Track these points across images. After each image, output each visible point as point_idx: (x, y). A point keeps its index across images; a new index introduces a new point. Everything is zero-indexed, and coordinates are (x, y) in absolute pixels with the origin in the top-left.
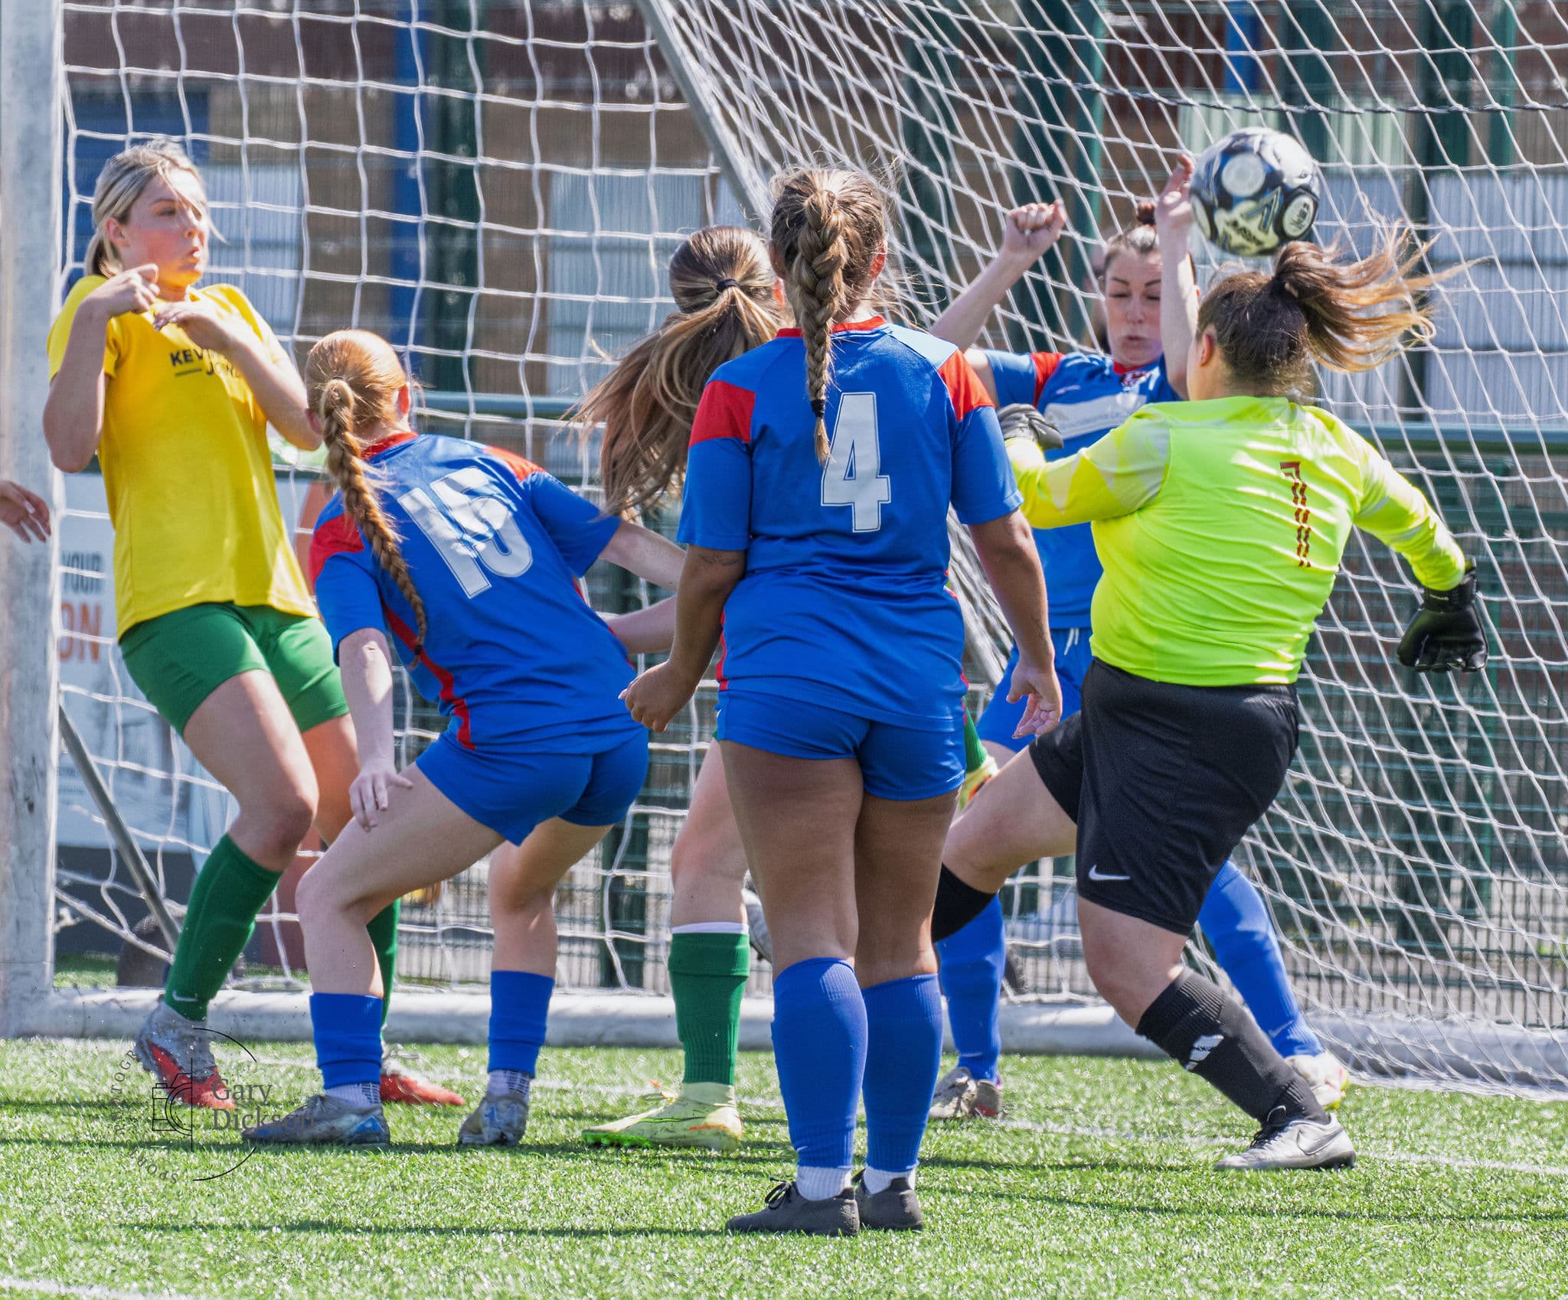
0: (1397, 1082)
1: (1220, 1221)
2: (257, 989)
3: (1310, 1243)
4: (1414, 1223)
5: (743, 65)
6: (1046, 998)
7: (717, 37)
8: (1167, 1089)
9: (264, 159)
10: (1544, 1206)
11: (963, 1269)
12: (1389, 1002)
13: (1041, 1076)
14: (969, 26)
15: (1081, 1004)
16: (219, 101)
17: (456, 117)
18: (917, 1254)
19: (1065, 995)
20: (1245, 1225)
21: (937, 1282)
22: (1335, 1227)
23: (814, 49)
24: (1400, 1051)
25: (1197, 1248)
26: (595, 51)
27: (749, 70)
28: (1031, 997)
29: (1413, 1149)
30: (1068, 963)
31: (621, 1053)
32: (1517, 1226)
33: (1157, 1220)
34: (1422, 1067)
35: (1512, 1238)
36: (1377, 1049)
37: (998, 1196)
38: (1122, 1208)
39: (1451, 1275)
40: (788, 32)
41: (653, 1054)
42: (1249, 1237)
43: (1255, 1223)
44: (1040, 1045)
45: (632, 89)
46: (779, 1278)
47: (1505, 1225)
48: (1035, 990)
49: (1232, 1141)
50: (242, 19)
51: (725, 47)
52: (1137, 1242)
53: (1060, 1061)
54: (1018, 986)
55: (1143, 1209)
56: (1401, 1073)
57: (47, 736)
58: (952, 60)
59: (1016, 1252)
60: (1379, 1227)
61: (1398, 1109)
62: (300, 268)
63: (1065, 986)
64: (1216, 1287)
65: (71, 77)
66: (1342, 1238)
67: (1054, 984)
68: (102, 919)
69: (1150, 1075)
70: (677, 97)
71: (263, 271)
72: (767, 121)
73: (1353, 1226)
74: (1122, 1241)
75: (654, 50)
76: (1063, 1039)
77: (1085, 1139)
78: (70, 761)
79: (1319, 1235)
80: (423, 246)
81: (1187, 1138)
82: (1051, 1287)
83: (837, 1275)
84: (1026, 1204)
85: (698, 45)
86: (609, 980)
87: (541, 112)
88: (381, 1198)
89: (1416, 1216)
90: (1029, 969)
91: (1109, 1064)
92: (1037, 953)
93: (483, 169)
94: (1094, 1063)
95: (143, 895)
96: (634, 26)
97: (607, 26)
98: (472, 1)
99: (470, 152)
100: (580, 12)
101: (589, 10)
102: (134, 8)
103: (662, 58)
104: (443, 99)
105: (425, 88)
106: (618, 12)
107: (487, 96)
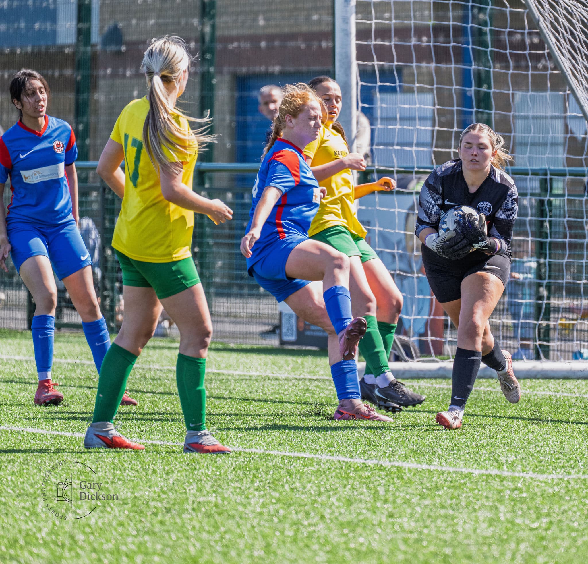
2: (424, 361)
5: (578, 57)
7: (570, 48)
9: (421, 91)
16: (406, 71)
17: (483, 75)
26: (530, 54)
27: (581, 59)
45: (540, 66)
50: (414, 45)
51: (573, 51)
62: (434, 126)
65: (359, 65)
70: (555, 68)
71: (422, 128)
75: (548, 53)
80: (474, 118)
85: (564, 51)
86: (538, 357)
87: (512, 74)
93: (493, 93)
96: (541, 45)
97: (533, 46)
98: (489, 38)
99: (489, 87)
100: (523, 41)
101: (527, 41)
102: (378, 42)
103: (551, 56)
104: (479, 70)
105: (474, 67)
106: (536, 40)
107: (494, 69)
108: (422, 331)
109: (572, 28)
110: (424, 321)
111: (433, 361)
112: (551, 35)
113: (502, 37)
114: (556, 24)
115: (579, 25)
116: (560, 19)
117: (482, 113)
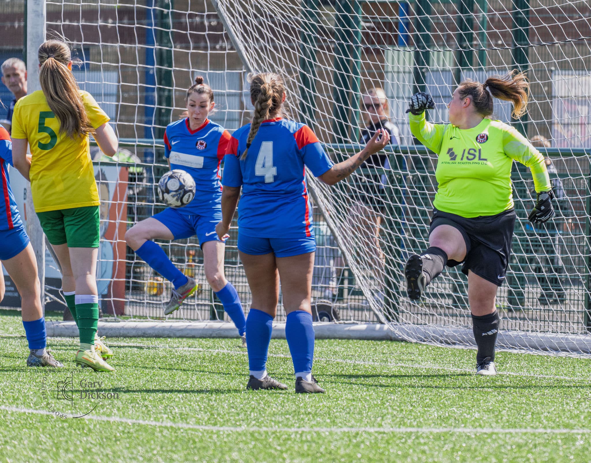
0: (453, 346)
1: (400, 389)
2: (106, 321)
3: (427, 396)
4: (459, 389)
5: (251, 41)
6: (346, 322)
7: (243, 32)
8: (383, 349)
9: (107, 69)
10: (498, 384)
11: (321, 404)
12: (450, 322)
13: (345, 346)
14: (321, 27)
15: (357, 324)
16: (92, 51)
17: (165, 55)
18: (307, 400)
19: (352, 321)
20: (407, 390)
21: (313, 408)
22: (434, 390)
23: (272, 36)
24: (454, 337)
25: (393, 397)
26: (208, 35)
28: (342, 322)
29: (458, 367)
30: (353, 311)
31: (217, 340)
32: (490, 390)
33: (380, 389)
34: (461, 342)
35: (488, 393)
36: (447, 336)
37: (332, 382)
38: (370, 385)
39: (470, 405)
40: (264, 31)
41: (226, 340)
42: (408, 394)
43: (410, 390)
44: (345, 336)
45: (218, 47)
46: (266, 408)
47: (486, 389)
48: (343, 320)
49: (403, 365)
50: (100, 26)
51: (245, 35)
52: (374, 395)
53: (351, 341)
54: (338, 319)
55: (376, 386)
56: (454, 344)
57: (41, 244)
58: (315, 38)
59: (337, 399)
60: (448, 391)
61: (454, 355)
62: (118, 101)
63: (352, 318)
64: (398, 409)
66: (436, 394)
67: (349, 318)
68: (59, 300)
69: (378, 345)
70: (232, 49)
71: (108, 103)
72: (257, 58)
73: (440, 390)
74: (370, 395)
75: (226, 34)
76: (351, 334)
77: (358, 365)
78: (49, 252)
79: (430, 393)
80: (156, 94)
81: (389, 364)
82: (348, 410)
83: (283, 407)
84: (340, 385)
85: (238, 34)
86: (213, 317)
87: (192, 53)
88: (144, 384)
89: (459, 387)
90: (341, 313)
91: (365, 341)
92: (343, 308)
93: (174, 71)
94: (361, 341)
96: (219, 27)
97: (212, 28)
98: (170, 21)
99: (170, 66)
100: (202, 23)
101: (206, 23)
102: (67, 23)
103: (228, 37)
104: (160, 49)
105: (157, 47)
106: (214, 23)
107: (176, 49)
108: (105, 292)
109: (245, 14)
110: (108, 283)
111: (116, 321)
112: (228, 18)
113: (183, 20)
114: (232, 9)
115: (253, 11)
116: (235, 5)
117: (164, 90)
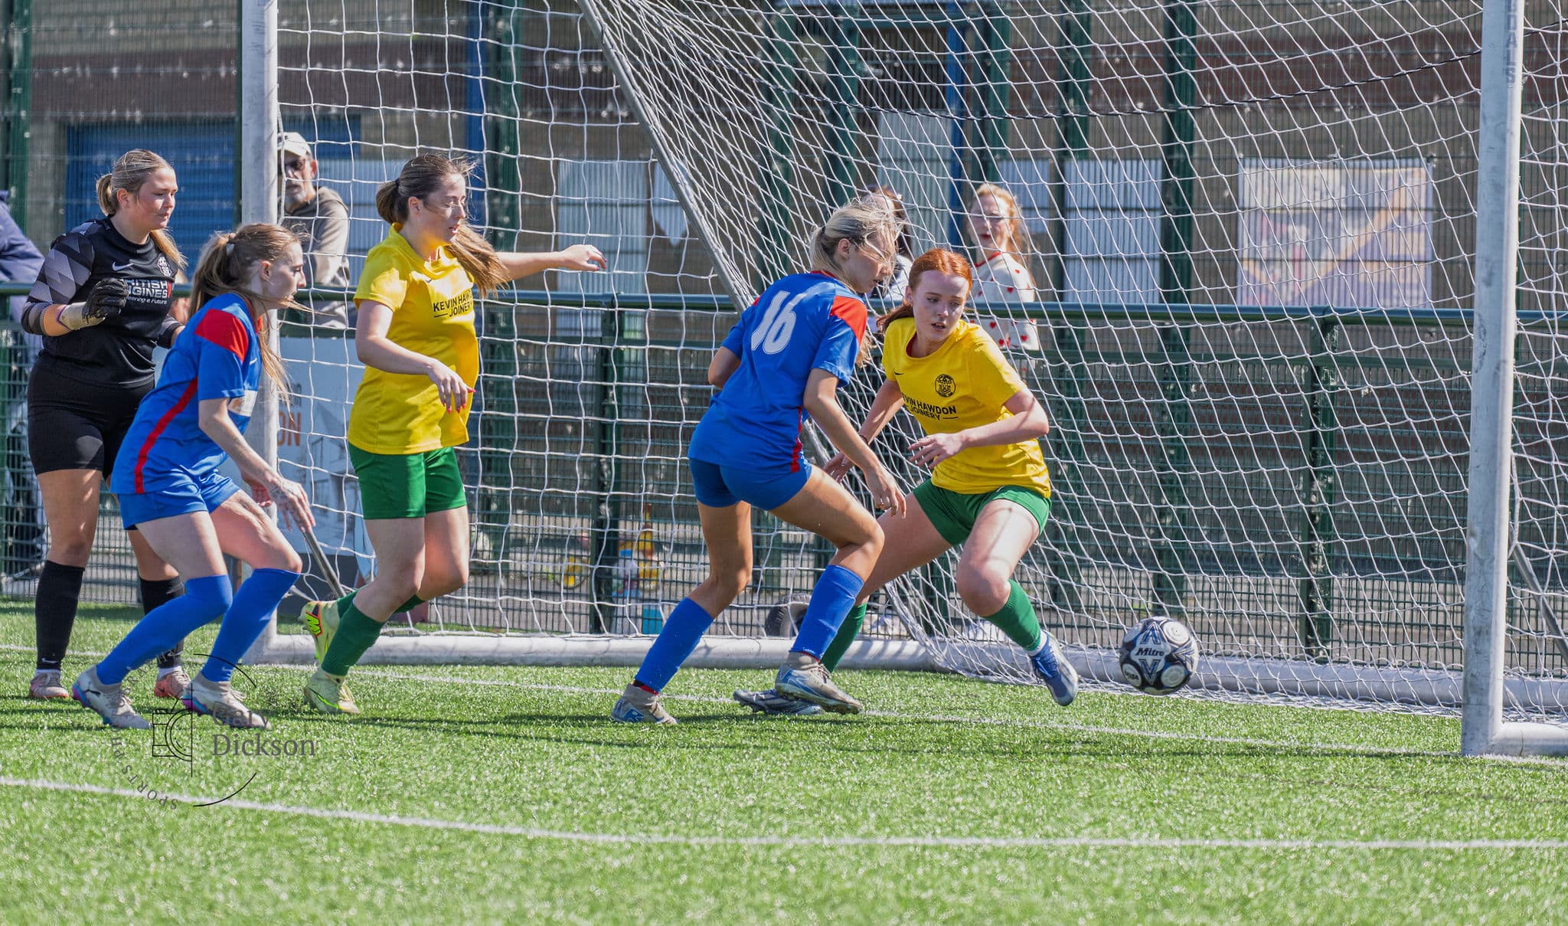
2: (393, 634)
8: (919, 687)
9: (394, 155)
14: (802, 74)
16: (366, 121)
17: (503, 130)
23: (716, 91)
26: (585, 92)
45: (604, 113)
50: (380, 75)
58: (792, 95)
65: (282, 107)
70: (630, 118)
75: (618, 91)
80: (486, 205)
85: (649, 86)
86: (596, 628)
87: (554, 127)
93: (521, 160)
95: (328, 581)
96: (605, 77)
97: (591, 78)
98: (513, 64)
99: (513, 150)
100: (575, 69)
101: (581, 70)
102: (318, 68)
103: (622, 96)
104: (495, 119)
105: (487, 114)
106: (597, 69)
107: (523, 118)
109: (664, 49)
111: (410, 633)
112: (625, 60)
113: (536, 64)
114: (637, 42)
117: (501, 196)
